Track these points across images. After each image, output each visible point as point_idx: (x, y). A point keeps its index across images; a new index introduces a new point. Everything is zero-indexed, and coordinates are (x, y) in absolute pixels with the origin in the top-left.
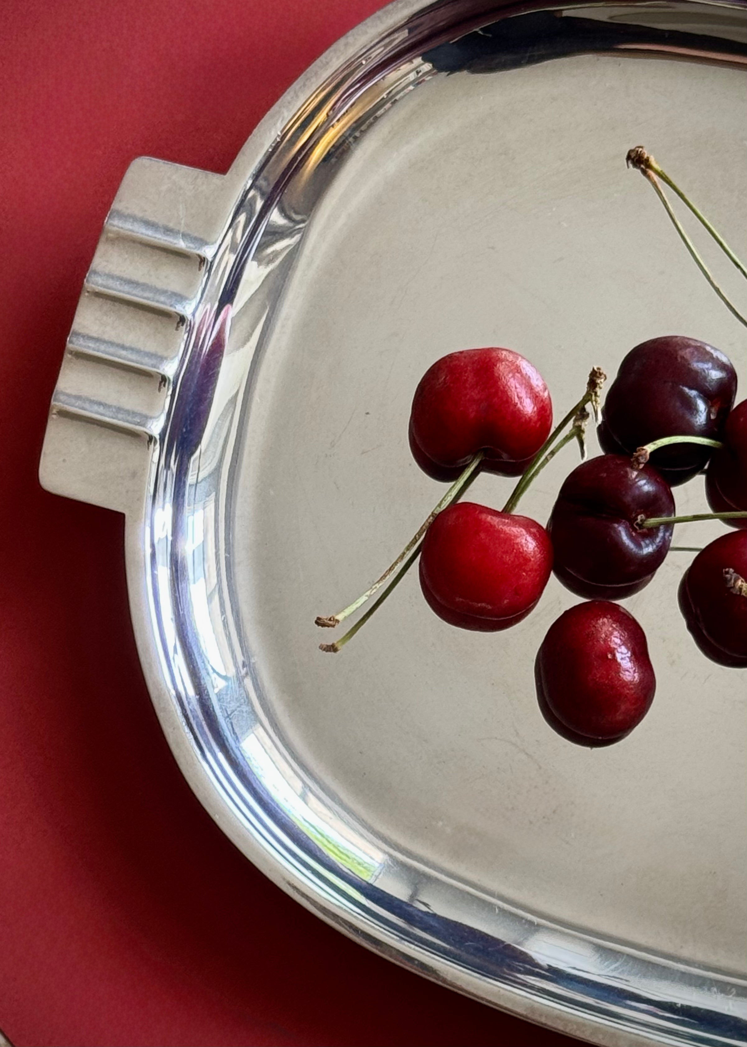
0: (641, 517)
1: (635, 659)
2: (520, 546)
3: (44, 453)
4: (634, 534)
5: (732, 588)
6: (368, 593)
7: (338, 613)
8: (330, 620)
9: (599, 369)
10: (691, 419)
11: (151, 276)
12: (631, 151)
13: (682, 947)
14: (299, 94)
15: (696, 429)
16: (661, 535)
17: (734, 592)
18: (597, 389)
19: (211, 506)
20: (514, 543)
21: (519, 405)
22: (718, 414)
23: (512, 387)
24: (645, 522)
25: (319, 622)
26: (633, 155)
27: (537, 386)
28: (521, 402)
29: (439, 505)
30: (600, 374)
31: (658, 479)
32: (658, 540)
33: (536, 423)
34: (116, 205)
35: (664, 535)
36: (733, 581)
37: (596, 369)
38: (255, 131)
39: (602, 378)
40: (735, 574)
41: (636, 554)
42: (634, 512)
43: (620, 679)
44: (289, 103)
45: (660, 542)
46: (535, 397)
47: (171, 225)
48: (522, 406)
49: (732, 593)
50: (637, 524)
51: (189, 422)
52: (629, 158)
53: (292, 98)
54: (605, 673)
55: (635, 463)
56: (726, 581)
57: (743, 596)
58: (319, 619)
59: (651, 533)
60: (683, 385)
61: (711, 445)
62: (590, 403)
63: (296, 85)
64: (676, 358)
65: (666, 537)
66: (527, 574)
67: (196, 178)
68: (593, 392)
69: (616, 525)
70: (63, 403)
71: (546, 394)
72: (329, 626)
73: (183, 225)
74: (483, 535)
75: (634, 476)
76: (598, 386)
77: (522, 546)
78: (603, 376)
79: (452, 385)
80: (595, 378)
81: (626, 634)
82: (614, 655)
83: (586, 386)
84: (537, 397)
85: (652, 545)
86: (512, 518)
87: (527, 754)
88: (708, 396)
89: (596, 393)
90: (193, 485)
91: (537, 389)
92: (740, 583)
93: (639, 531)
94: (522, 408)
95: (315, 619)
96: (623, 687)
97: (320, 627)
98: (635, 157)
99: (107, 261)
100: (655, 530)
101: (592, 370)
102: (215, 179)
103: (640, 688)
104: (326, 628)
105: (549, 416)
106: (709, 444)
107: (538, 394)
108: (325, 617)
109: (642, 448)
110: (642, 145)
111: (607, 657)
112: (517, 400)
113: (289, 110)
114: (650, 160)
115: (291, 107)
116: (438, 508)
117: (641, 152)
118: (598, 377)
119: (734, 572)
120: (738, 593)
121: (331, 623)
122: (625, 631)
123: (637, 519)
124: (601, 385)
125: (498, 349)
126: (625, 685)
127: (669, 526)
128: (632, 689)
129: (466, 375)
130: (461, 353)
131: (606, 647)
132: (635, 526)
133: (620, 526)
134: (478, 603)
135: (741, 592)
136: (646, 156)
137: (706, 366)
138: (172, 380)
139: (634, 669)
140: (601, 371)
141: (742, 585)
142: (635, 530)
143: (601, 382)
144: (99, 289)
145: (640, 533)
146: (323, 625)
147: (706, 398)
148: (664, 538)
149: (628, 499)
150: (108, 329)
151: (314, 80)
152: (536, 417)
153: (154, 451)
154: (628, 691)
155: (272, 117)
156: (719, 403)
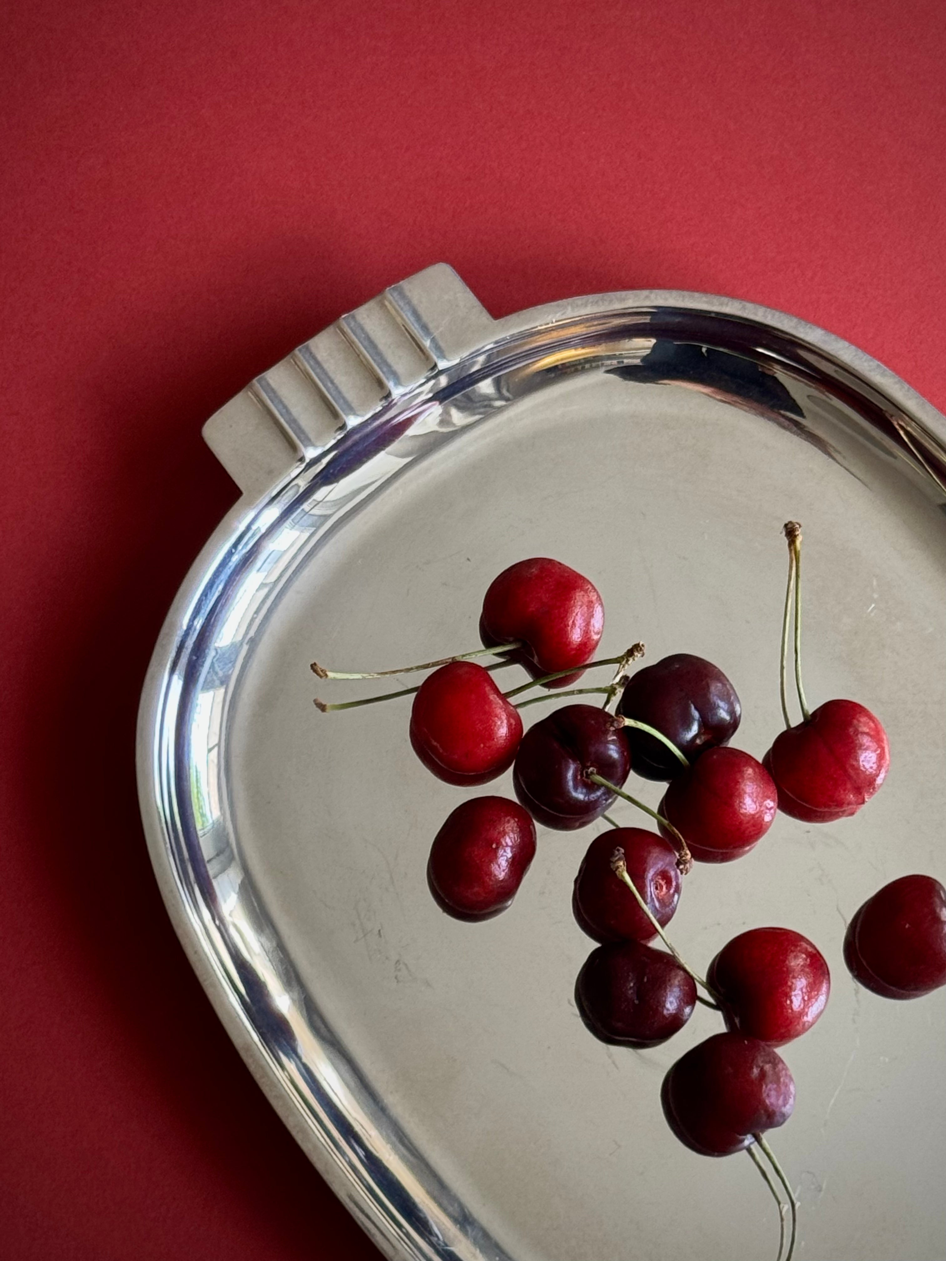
0: (593, 770)
1: (510, 863)
2: (493, 724)
3: (222, 411)
4: (579, 777)
5: (612, 862)
6: (364, 675)
7: (331, 671)
8: (322, 671)
9: (643, 645)
10: (681, 730)
11: (390, 347)
12: (790, 522)
13: (391, 1093)
14: (589, 305)
15: (678, 738)
16: (599, 793)
17: (612, 867)
18: (631, 659)
19: (306, 535)
20: (491, 719)
21: (569, 628)
22: (705, 743)
23: (574, 612)
24: (593, 776)
25: (313, 667)
26: (790, 526)
27: (594, 626)
28: (572, 627)
29: (463, 656)
30: (641, 650)
31: (625, 754)
32: (593, 795)
33: (572, 649)
34: (404, 284)
35: (601, 796)
36: (617, 858)
37: (641, 644)
38: (539, 307)
39: (639, 653)
40: (623, 856)
41: (569, 792)
42: (590, 762)
43: (489, 866)
44: (577, 306)
45: (593, 798)
46: (586, 632)
47: (431, 326)
48: (571, 631)
49: (610, 866)
50: (587, 772)
51: (339, 468)
52: (786, 525)
53: (582, 304)
54: (482, 854)
55: (609, 723)
56: (613, 855)
57: (616, 874)
58: (315, 664)
59: (591, 787)
60: (692, 702)
61: (681, 760)
62: (618, 665)
63: (591, 298)
64: (702, 681)
65: (600, 799)
66: (484, 747)
67: (474, 307)
68: (627, 658)
69: (570, 761)
70: (261, 386)
71: (596, 637)
72: (318, 674)
73: (438, 332)
74: (473, 696)
75: (610, 739)
76: (633, 657)
77: (495, 725)
78: (641, 652)
79: (534, 578)
80: (635, 650)
81: (519, 840)
82: (497, 848)
83: (626, 651)
84: (587, 632)
85: (585, 796)
86: (506, 703)
87: (391, 877)
88: (705, 725)
89: (628, 661)
90: (305, 512)
91: (592, 628)
92: (621, 863)
93: (584, 778)
94: (569, 632)
95: (313, 663)
96: (487, 875)
97: (312, 671)
98: (789, 528)
99: (368, 316)
100: (596, 786)
101: (638, 642)
102: (484, 317)
103: (499, 885)
104: (315, 674)
105: (585, 653)
106: (679, 757)
107: (589, 631)
108: (320, 667)
109: (623, 717)
110: (802, 525)
111: (492, 845)
112: (570, 623)
113: (573, 310)
114: (798, 537)
115: (576, 310)
116: (461, 657)
117: (797, 528)
118: (638, 651)
119: (623, 854)
120: (614, 869)
121: (321, 673)
122: (520, 838)
123: (588, 769)
124: (636, 659)
125: (588, 581)
126: (490, 874)
127: (609, 793)
128: (492, 881)
129: (550, 580)
130: (560, 563)
131: (497, 838)
132: (584, 772)
133: (573, 764)
134: (435, 741)
135: (616, 870)
136: (797, 533)
137: (722, 704)
138: (348, 429)
139: (505, 868)
140: (643, 648)
141: (621, 866)
142: (582, 775)
143: (637, 656)
144: (347, 330)
145: (584, 781)
146: (315, 671)
147: (702, 724)
148: (599, 797)
149: (592, 749)
150: (332, 361)
151: (606, 303)
152: (575, 646)
153: (297, 467)
154: (488, 880)
155: (558, 306)
156: (710, 736)
